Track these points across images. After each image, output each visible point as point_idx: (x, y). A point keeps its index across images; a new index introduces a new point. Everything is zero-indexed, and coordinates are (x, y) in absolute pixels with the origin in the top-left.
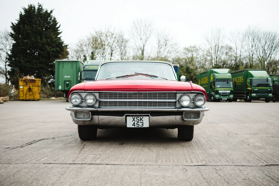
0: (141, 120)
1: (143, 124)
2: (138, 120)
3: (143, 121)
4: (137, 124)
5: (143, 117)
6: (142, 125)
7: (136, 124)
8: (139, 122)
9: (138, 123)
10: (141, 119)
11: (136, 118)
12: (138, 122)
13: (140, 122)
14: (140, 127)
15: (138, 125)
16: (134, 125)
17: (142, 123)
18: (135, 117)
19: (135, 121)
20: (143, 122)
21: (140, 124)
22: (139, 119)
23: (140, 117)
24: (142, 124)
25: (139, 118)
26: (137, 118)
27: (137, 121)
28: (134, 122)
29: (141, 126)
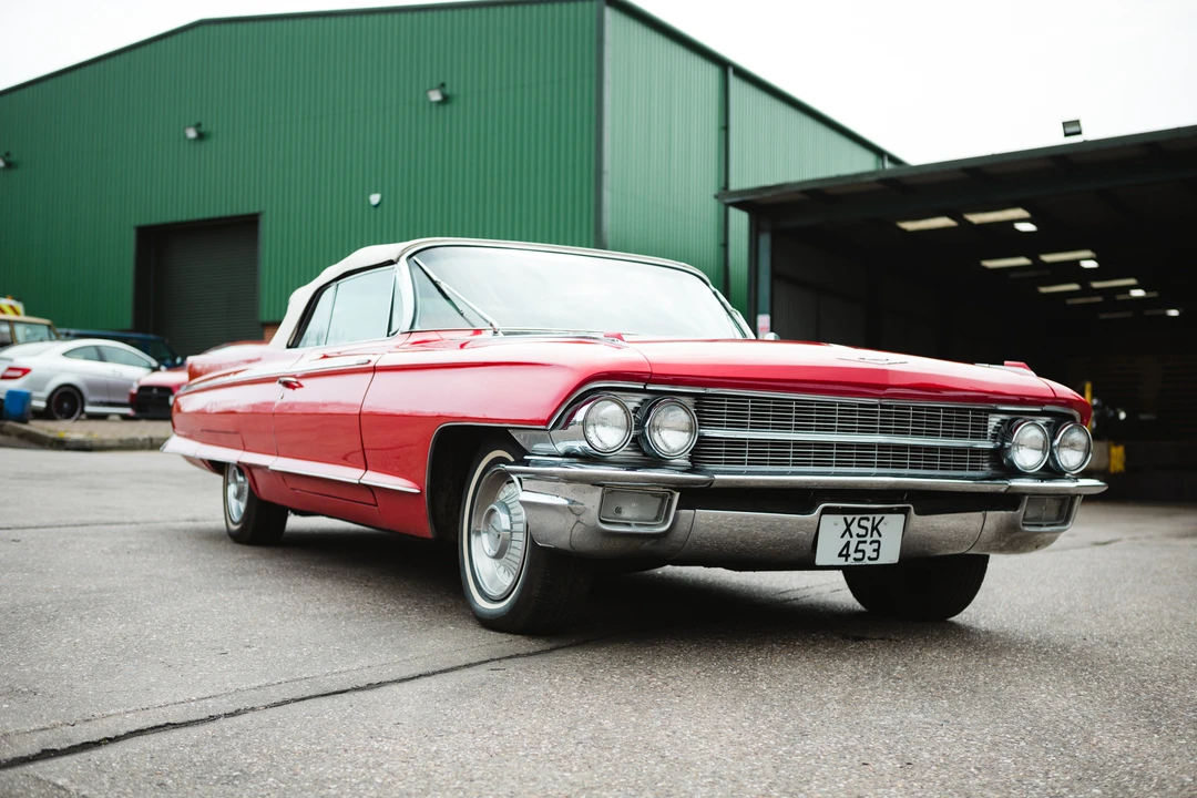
0: (875, 532)
1: (877, 551)
2: (863, 532)
3: (880, 535)
4: (856, 551)
5: (883, 518)
6: (874, 555)
7: (852, 548)
8: (865, 542)
9: (861, 547)
10: (875, 528)
11: (856, 522)
12: (862, 539)
13: (868, 539)
14: (866, 562)
15: (860, 555)
16: (844, 552)
17: (875, 546)
18: (854, 519)
19: (851, 536)
20: (879, 542)
21: (869, 549)
22: (868, 525)
23: (874, 518)
24: (874, 550)
25: (868, 519)
26: (863, 523)
27: (858, 535)
28: (849, 539)
29: (870, 559)
